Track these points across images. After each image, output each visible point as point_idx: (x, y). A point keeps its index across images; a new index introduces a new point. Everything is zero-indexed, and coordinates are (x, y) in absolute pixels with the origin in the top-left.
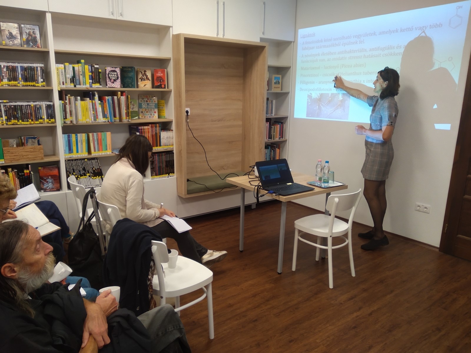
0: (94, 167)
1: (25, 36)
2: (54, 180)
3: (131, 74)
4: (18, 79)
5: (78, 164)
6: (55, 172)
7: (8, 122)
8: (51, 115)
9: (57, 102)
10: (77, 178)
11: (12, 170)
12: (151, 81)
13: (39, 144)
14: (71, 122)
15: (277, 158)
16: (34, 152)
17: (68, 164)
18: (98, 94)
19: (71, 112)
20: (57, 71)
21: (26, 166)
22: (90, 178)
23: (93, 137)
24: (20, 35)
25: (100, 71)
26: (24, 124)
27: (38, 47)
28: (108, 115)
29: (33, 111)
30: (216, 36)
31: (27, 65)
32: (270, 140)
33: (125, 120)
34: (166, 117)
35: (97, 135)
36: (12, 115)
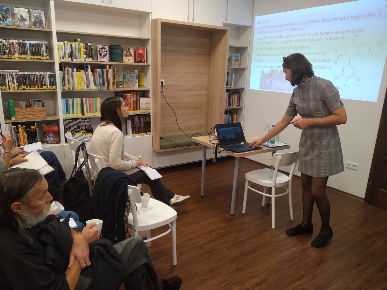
0: (86, 125)
1: (33, 19)
2: (55, 135)
3: (117, 51)
4: (27, 54)
5: (73, 122)
6: (56, 128)
7: (19, 87)
8: (53, 83)
9: (58, 73)
10: (73, 134)
11: (22, 126)
12: (133, 57)
13: (43, 106)
14: (69, 88)
15: (235, 122)
16: (38, 112)
17: (65, 122)
18: (90, 67)
19: (69, 80)
20: (58, 48)
21: (33, 123)
22: (83, 134)
23: (86, 101)
24: (29, 18)
25: (92, 48)
26: (31, 90)
27: (43, 28)
28: (99, 84)
29: (39, 80)
30: (187, 21)
31: (34, 42)
32: (229, 107)
33: (112, 88)
34: (145, 87)
35: (89, 100)
36: (22, 82)
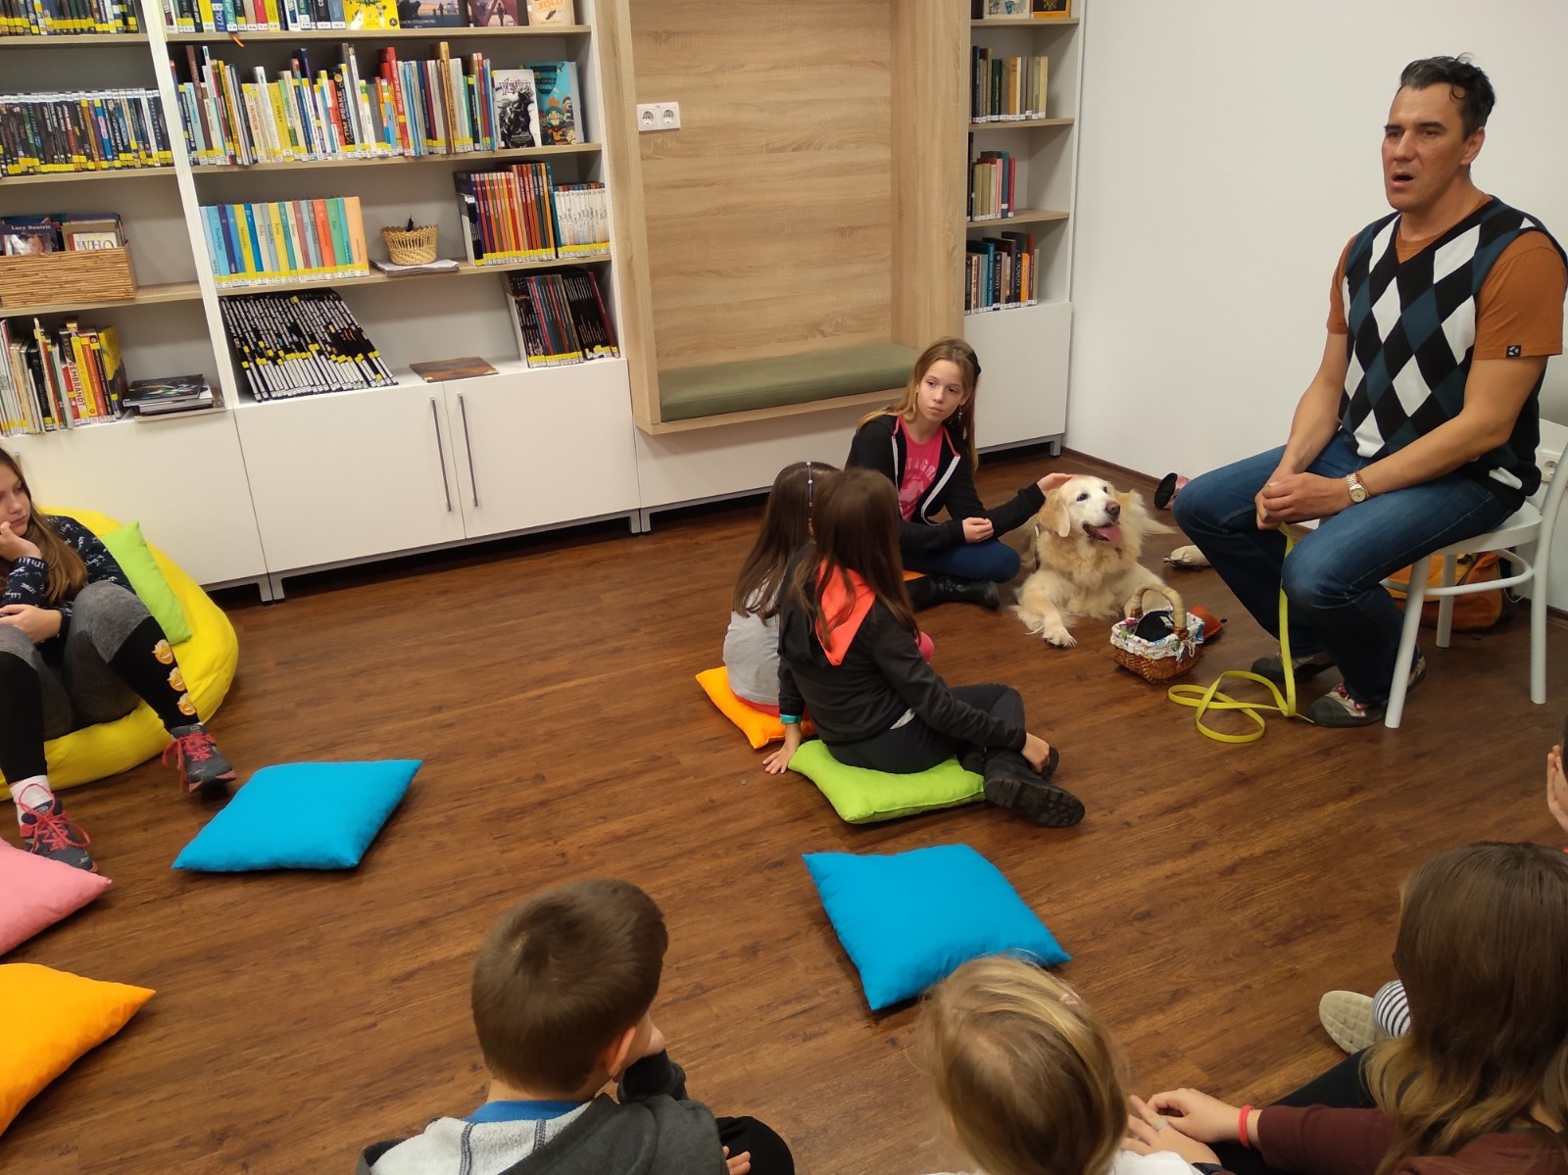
0: (331, 323)
4: (30, 9)
5: (267, 310)
9: (169, 90)
10: (274, 361)
14: (232, 159)
16: (93, 269)
17: (231, 311)
22: (321, 357)
26: (55, 172)
29: (89, 125)
35: (311, 208)
36: (18, 140)
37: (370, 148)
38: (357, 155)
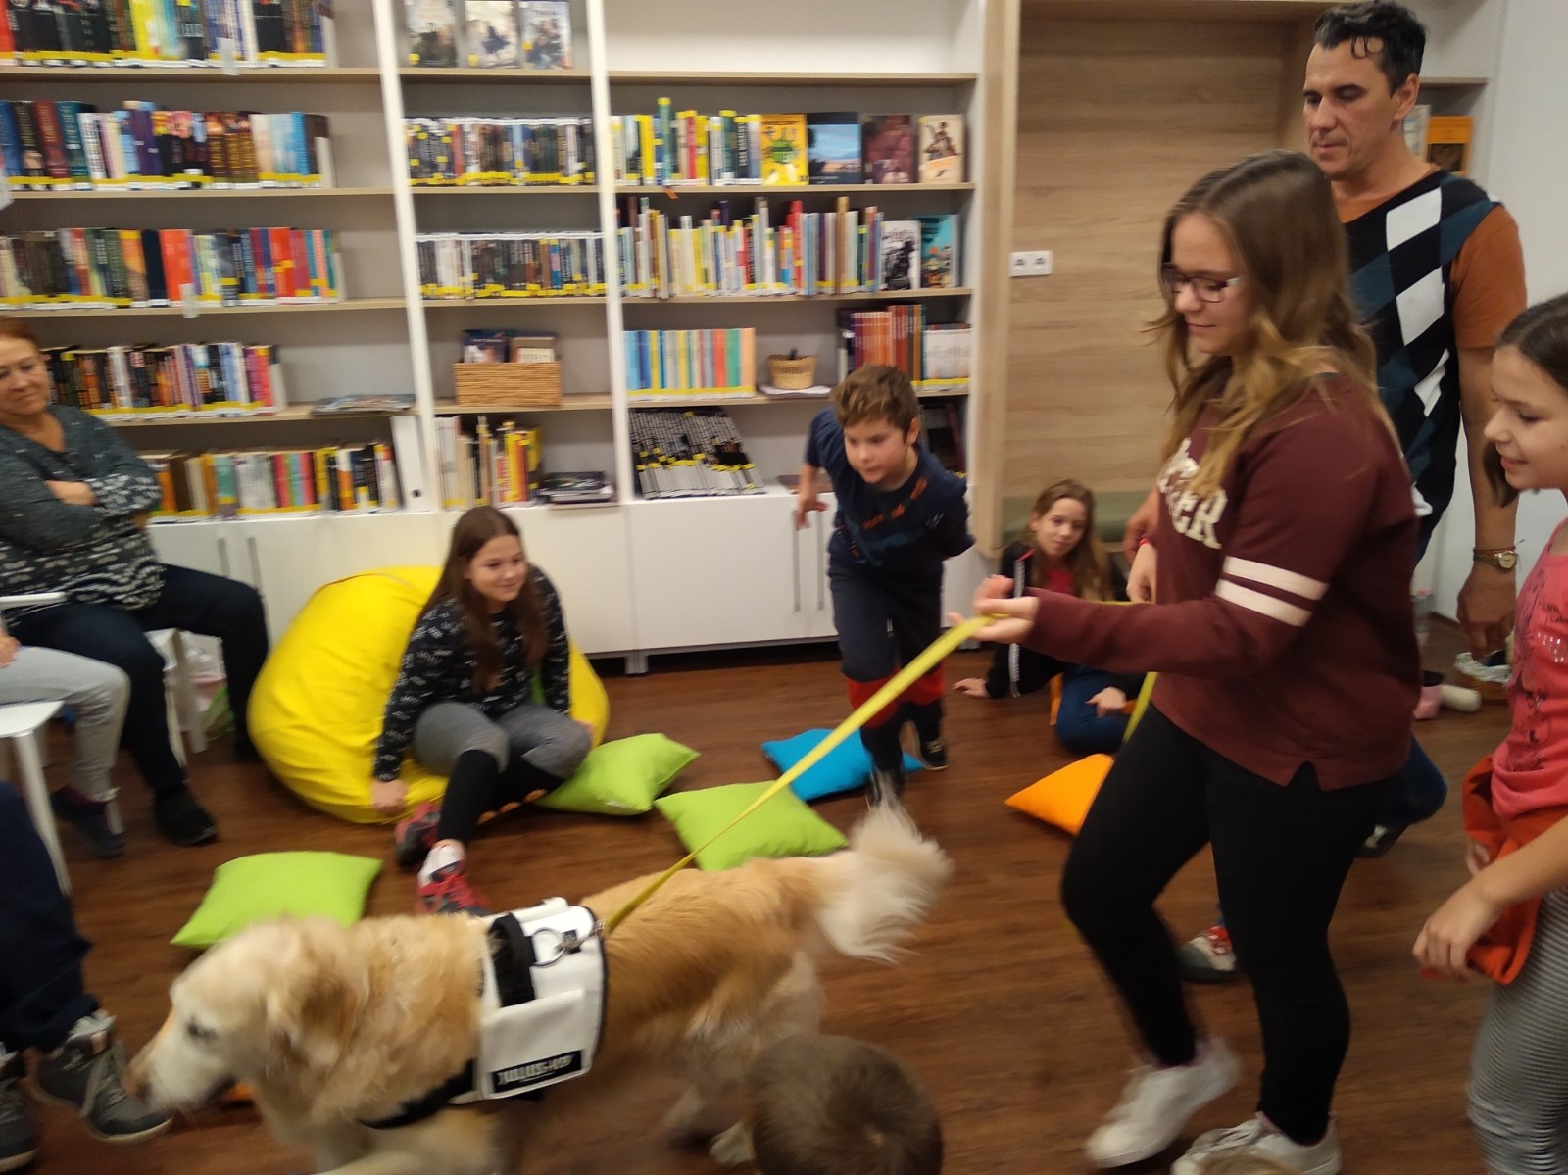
0: (717, 437)
1: (531, 37)
4: (512, 165)
7: (478, 290)
9: (612, 234)
14: (653, 292)
16: (531, 378)
17: (636, 421)
19: (652, 262)
24: (519, 33)
26: (514, 297)
27: (565, 66)
29: (545, 260)
31: (540, 124)
35: (712, 337)
36: (489, 271)
37: (769, 287)
38: (758, 292)
